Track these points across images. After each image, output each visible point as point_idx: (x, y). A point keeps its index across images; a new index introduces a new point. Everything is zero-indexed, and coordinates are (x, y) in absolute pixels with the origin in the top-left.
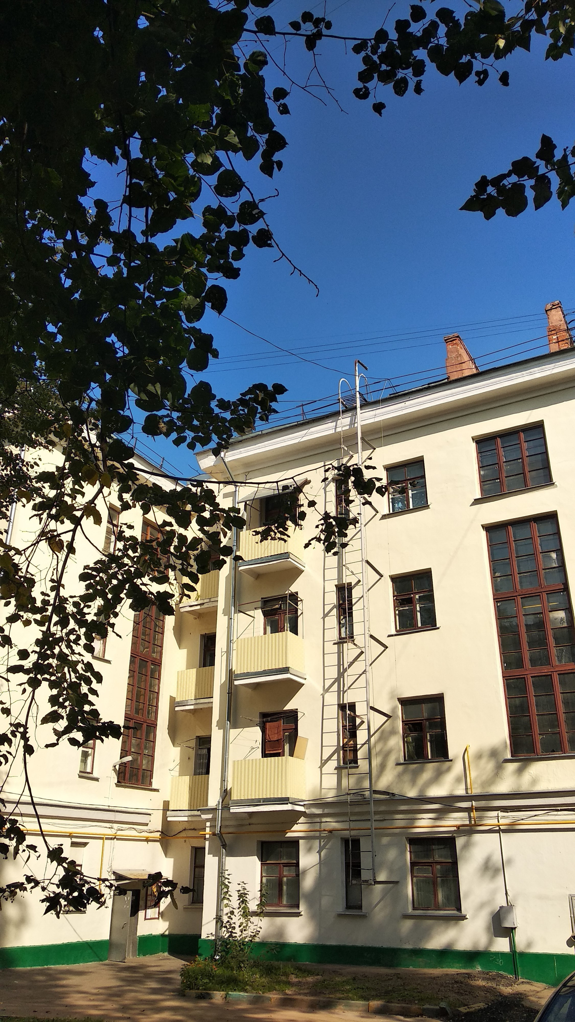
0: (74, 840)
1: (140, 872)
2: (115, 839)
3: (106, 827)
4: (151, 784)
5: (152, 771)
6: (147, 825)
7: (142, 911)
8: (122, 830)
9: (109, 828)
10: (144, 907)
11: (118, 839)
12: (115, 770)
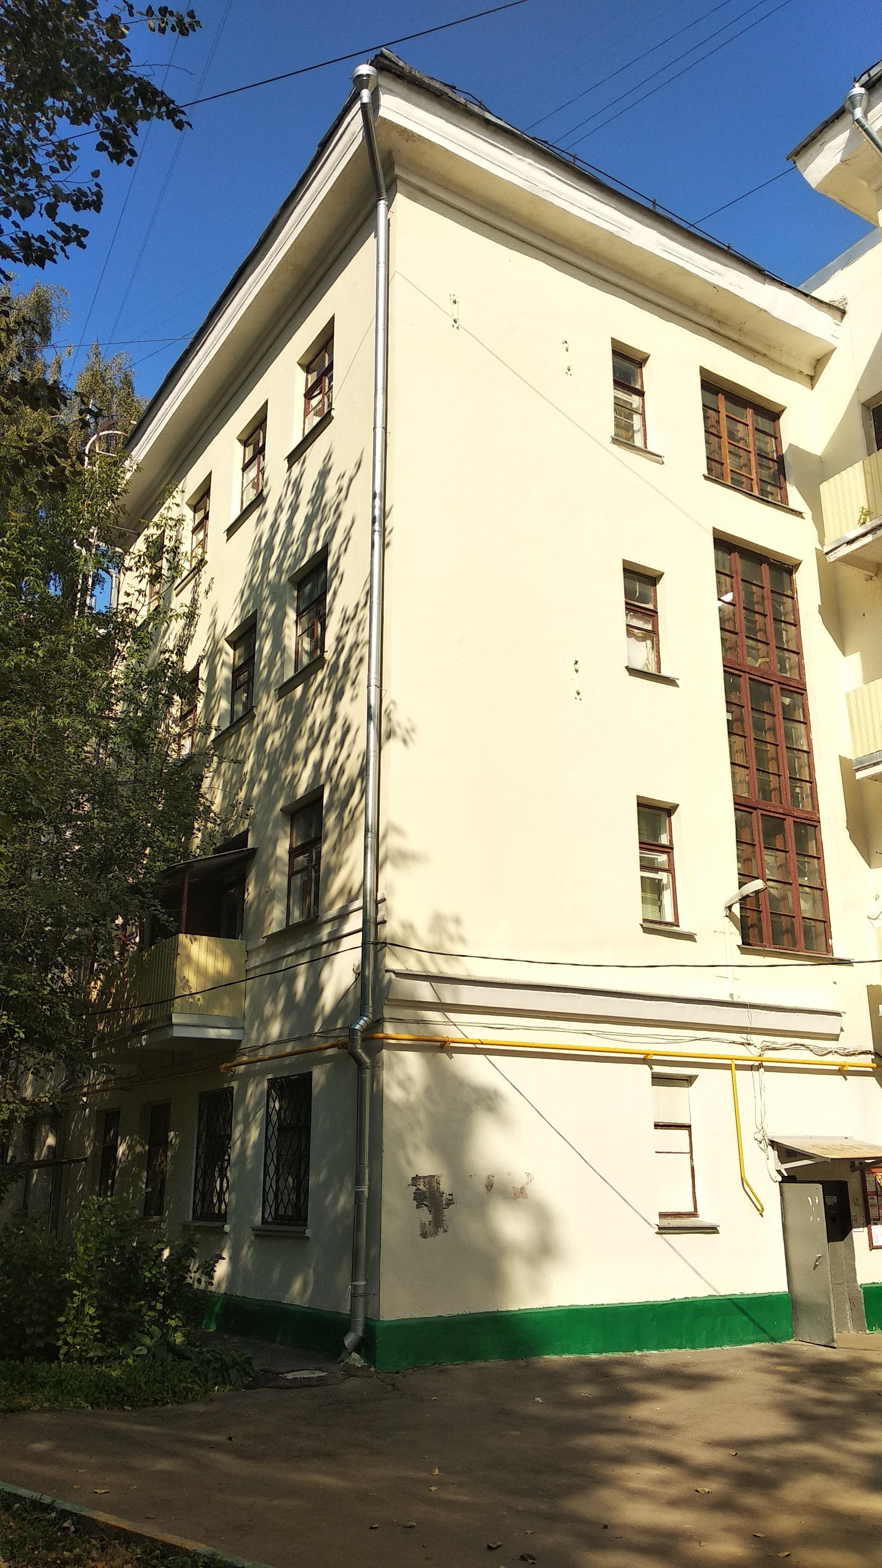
0: (657, 1069)
1: (838, 1142)
2: (762, 1070)
3: (734, 1042)
4: (829, 949)
5: (826, 922)
6: (836, 1038)
7: (861, 1229)
8: (774, 1049)
9: (742, 1044)
10: (862, 1220)
11: (769, 1069)
12: (730, 916)
